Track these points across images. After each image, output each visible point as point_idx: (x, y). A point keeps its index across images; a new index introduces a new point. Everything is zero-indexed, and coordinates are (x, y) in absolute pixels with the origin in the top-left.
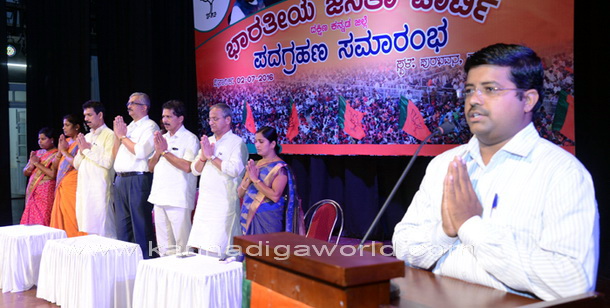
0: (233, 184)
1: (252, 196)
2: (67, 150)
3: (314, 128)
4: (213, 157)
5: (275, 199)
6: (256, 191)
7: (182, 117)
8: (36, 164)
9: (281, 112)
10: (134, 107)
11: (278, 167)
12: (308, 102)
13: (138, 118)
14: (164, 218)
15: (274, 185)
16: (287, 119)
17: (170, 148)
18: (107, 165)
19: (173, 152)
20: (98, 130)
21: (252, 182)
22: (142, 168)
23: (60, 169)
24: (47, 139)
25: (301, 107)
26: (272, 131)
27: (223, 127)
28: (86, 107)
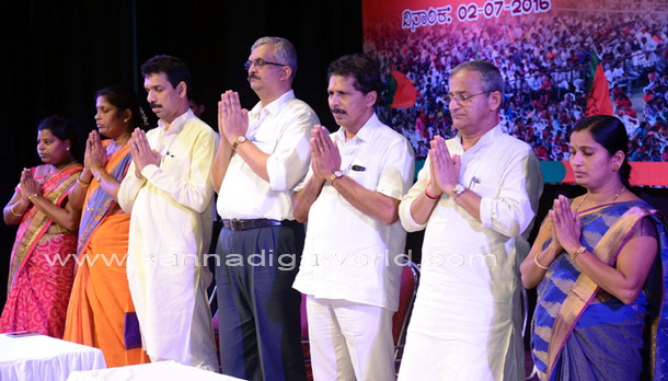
0: (505, 255)
1: (563, 285)
2: (103, 166)
3: (653, 122)
4: (459, 188)
5: (625, 294)
6: (574, 274)
7: (373, 94)
8: (33, 197)
9: (565, 84)
10: (262, 72)
11: (633, 216)
12: (638, 60)
13: (271, 97)
14: (330, 326)
15: (623, 259)
16: (581, 102)
17: (345, 165)
18: (198, 202)
19: (353, 175)
20: (176, 123)
21: (562, 251)
22: (279, 211)
23: (86, 208)
24: (56, 143)
25: (619, 72)
26: (615, 125)
27: (483, 117)
28: (150, 71)
